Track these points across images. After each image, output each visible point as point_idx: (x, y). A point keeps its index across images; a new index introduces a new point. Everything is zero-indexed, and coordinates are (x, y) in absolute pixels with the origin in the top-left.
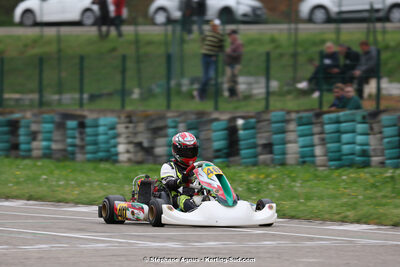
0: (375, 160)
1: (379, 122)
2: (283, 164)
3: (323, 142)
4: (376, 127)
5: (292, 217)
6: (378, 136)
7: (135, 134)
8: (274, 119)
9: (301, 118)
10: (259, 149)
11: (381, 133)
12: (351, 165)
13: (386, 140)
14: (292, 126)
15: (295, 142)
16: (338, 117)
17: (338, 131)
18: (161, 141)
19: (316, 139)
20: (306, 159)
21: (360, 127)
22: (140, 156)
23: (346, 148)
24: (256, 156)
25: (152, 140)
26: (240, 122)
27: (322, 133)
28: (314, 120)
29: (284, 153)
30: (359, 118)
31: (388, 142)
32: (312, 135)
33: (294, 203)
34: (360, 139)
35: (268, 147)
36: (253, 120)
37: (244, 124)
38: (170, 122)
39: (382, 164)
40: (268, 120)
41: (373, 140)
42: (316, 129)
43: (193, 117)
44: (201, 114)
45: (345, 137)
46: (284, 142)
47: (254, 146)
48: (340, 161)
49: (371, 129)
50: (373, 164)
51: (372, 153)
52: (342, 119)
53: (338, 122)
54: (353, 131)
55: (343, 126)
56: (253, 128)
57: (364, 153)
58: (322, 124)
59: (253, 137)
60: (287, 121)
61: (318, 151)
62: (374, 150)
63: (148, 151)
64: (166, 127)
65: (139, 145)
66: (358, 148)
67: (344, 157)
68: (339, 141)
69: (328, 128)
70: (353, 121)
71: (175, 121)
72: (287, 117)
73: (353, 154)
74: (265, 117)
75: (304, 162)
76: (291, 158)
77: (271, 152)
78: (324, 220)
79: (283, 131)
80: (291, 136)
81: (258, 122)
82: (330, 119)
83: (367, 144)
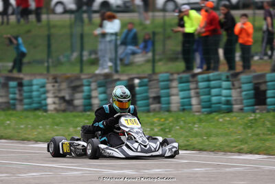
0: (236, 107)
1: (239, 80)
2: (169, 111)
3: (198, 95)
4: (236, 84)
5: (200, 150)
6: (239, 90)
7: (60, 91)
8: (161, 79)
9: (181, 78)
10: (151, 100)
11: (240, 88)
12: (219, 111)
13: (244, 93)
14: (175, 84)
15: (177, 95)
16: (208, 77)
17: (209, 87)
18: (78, 95)
19: (192, 93)
20: (185, 107)
21: (225, 84)
22: (63, 106)
23: (214, 99)
24: (148, 105)
25: (72, 95)
26: (137, 81)
27: (197, 88)
28: (191, 79)
29: (169, 103)
30: (224, 77)
31: (246, 95)
32: (189, 90)
33: (199, 139)
34: (225, 92)
35: (157, 99)
36: (146, 80)
37: (140, 83)
38: (85, 82)
39: (241, 110)
40: (157, 80)
41: (234, 93)
42: (192, 86)
43: (102, 78)
44: (107, 76)
45: (214, 91)
46: (169, 95)
47: (147, 98)
48: (210, 108)
49: (233, 85)
50: (234, 110)
51: (234, 102)
52: (212, 78)
53: (208, 80)
54: (220, 87)
55: (213, 83)
56: (146, 85)
57: (228, 103)
58: (197, 82)
59: (146, 91)
60: (171, 80)
61: (194, 101)
62: (236, 100)
63: (70, 103)
64: (82, 85)
65: (63, 98)
66: (223, 99)
67: (213, 106)
68: (209, 94)
69: (201, 84)
70: (220, 79)
71: (88, 81)
72: (171, 78)
73: (220, 103)
74: (154, 77)
75: (184, 110)
76: (174, 107)
77: (159, 102)
78: (225, 151)
79: (168, 88)
80: (174, 91)
81: (150, 81)
82: (203, 78)
83: (230, 96)
